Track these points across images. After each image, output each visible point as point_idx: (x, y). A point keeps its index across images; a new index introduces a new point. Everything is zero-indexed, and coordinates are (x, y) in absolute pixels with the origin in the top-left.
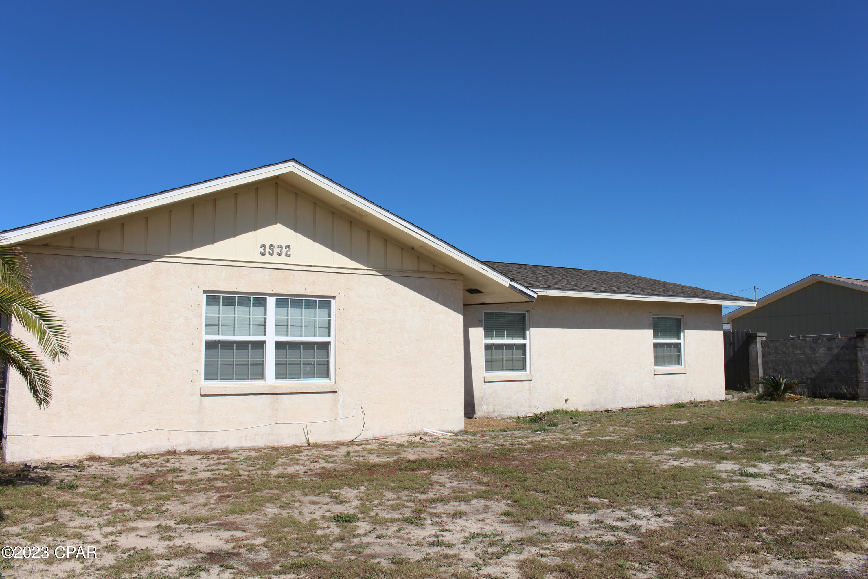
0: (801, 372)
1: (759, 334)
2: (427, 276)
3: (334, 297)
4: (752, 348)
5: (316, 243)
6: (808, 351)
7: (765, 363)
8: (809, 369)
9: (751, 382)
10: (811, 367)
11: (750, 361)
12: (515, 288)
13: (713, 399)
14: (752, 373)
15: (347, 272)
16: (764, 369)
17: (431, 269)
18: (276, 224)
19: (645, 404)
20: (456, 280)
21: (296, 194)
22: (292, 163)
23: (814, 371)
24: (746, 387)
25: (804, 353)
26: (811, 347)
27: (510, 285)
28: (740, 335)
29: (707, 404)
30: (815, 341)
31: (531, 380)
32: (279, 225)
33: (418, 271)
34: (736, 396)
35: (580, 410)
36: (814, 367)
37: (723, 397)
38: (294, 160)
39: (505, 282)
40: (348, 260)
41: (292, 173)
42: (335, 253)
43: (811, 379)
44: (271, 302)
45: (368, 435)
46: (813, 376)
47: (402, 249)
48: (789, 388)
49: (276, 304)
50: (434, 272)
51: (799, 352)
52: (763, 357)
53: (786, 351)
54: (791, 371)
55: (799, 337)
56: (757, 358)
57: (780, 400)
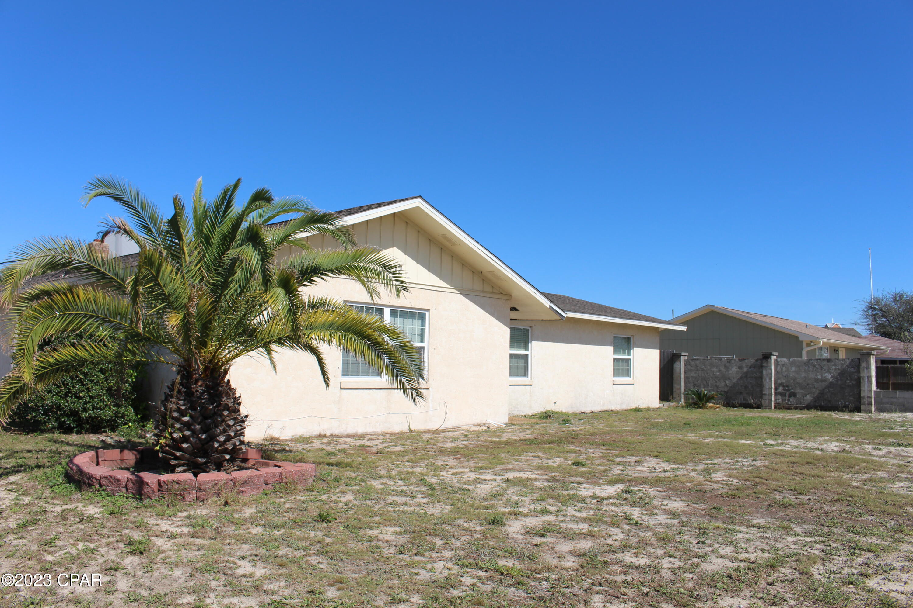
0: (716, 386)
1: (683, 354)
2: (488, 295)
3: (428, 310)
4: (676, 365)
5: (419, 265)
6: (722, 369)
7: (686, 378)
8: (723, 384)
9: (674, 394)
10: (725, 382)
11: (675, 376)
12: (553, 308)
13: (650, 406)
14: (676, 386)
15: (437, 290)
16: (686, 383)
17: (491, 290)
18: (393, 247)
19: (606, 408)
20: (506, 300)
21: (407, 222)
22: (419, 200)
23: (727, 385)
24: (671, 398)
25: (720, 371)
26: (725, 366)
27: (550, 306)
28: (665, 354)
29: (648, 409)
30: (729, 361)
31: (531, 385)
32: (395, 248)
33: (483, 291)
34: (667, 404)
35: (564, 411)
36: (727, 382)
37: (658, 406)
38: (420, 197)
39: (547, 303)
40: (438, 279)
41: (418, 207)
42: (430, 274)
43: (725, 392)
44: (387, 312)
45: (448, 425)
46: (726, 389)
47: (473, 272)
48: (709, 399)
49: (391, 314)
50: (493, 293)
51: (715, 369)
52: (685, 373)
53: (705, 369)
54: (708, 385)
55: (707, 357)
56: (681, 374)
57: (704, 408)
